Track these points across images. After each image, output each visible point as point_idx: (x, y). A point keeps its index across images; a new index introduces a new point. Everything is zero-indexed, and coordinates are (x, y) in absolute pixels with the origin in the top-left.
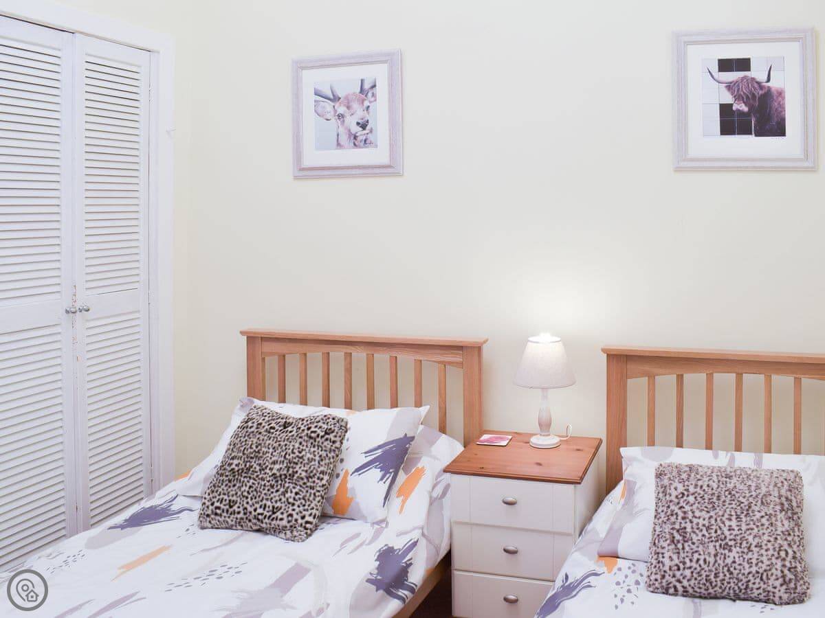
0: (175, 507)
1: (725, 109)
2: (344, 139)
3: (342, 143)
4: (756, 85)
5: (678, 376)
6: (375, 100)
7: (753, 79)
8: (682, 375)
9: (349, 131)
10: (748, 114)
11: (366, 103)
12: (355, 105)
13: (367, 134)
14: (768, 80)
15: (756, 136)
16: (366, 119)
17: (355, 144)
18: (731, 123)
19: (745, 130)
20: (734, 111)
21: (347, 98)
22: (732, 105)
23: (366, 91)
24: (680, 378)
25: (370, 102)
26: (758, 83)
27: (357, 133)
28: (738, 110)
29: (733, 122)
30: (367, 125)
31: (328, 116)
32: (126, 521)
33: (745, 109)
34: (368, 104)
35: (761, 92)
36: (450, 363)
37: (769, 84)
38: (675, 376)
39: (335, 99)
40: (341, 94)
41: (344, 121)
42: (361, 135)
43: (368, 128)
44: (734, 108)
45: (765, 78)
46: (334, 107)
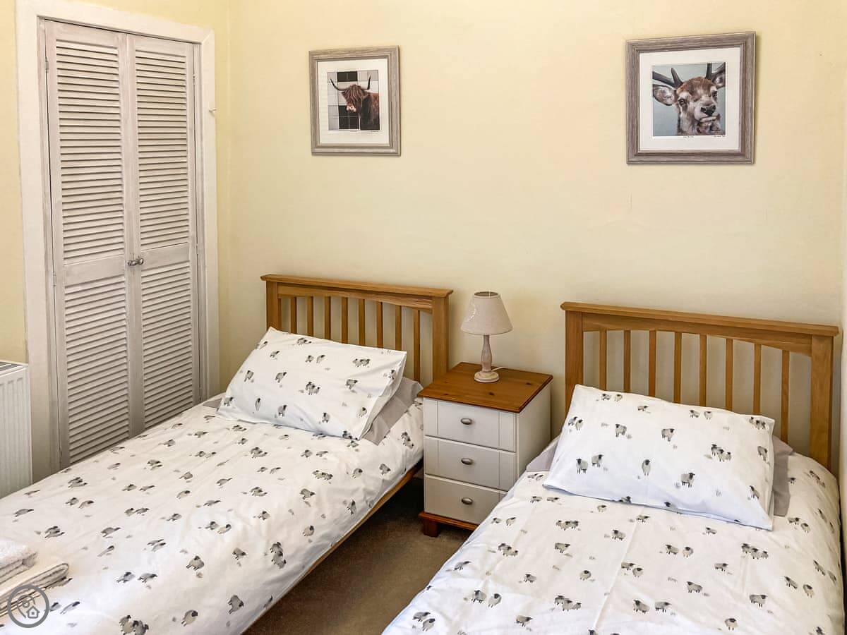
1: (342, 109)
2: (686, 125)
3: (685, 129)
4: (361, 92)
5: (625, 331)
6: (724, 86)
7: (359, 87)
8: (629, 332)
9: (693, 116)
10: (355, 114)
11: (713, 89)
12: (700, 91)
13: (714, 120)
14: (369, 88)
15: (361, 129)
16: (712, 105)
17: (698, 131)
18: (346, 120)
19: (354, 126)
20: (347, 111)
21: (690, 82)
22: (346, 107)
23: (714, 76)
24: (627, 334)
25: (718, 88)
26: (363, 90)
27: (701, 119)
28: (350, 110)
29: (347, 119)
30: (713, 112)
31: (669, 101)
33: (355, 110)
34: (716, 90)
35: (364, 97)
36: (423, 309)
37: (368, 91)
38: (623, 331)
39: (677, 83)
40: (684, 78)
41: (686, 106)
42: (706, 121)
43: (715, 114)
44: (348, 109)
45: (367, 86)
46: (675, 91)
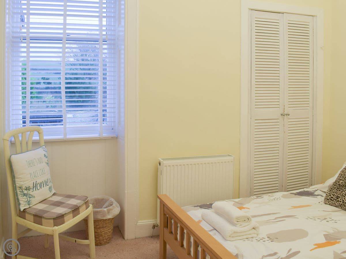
0: (316, 193)
32: (297, 193)
